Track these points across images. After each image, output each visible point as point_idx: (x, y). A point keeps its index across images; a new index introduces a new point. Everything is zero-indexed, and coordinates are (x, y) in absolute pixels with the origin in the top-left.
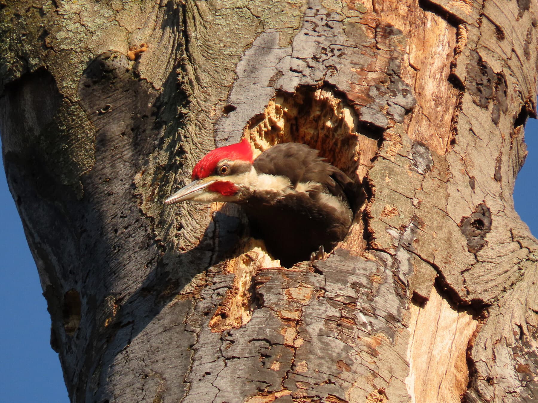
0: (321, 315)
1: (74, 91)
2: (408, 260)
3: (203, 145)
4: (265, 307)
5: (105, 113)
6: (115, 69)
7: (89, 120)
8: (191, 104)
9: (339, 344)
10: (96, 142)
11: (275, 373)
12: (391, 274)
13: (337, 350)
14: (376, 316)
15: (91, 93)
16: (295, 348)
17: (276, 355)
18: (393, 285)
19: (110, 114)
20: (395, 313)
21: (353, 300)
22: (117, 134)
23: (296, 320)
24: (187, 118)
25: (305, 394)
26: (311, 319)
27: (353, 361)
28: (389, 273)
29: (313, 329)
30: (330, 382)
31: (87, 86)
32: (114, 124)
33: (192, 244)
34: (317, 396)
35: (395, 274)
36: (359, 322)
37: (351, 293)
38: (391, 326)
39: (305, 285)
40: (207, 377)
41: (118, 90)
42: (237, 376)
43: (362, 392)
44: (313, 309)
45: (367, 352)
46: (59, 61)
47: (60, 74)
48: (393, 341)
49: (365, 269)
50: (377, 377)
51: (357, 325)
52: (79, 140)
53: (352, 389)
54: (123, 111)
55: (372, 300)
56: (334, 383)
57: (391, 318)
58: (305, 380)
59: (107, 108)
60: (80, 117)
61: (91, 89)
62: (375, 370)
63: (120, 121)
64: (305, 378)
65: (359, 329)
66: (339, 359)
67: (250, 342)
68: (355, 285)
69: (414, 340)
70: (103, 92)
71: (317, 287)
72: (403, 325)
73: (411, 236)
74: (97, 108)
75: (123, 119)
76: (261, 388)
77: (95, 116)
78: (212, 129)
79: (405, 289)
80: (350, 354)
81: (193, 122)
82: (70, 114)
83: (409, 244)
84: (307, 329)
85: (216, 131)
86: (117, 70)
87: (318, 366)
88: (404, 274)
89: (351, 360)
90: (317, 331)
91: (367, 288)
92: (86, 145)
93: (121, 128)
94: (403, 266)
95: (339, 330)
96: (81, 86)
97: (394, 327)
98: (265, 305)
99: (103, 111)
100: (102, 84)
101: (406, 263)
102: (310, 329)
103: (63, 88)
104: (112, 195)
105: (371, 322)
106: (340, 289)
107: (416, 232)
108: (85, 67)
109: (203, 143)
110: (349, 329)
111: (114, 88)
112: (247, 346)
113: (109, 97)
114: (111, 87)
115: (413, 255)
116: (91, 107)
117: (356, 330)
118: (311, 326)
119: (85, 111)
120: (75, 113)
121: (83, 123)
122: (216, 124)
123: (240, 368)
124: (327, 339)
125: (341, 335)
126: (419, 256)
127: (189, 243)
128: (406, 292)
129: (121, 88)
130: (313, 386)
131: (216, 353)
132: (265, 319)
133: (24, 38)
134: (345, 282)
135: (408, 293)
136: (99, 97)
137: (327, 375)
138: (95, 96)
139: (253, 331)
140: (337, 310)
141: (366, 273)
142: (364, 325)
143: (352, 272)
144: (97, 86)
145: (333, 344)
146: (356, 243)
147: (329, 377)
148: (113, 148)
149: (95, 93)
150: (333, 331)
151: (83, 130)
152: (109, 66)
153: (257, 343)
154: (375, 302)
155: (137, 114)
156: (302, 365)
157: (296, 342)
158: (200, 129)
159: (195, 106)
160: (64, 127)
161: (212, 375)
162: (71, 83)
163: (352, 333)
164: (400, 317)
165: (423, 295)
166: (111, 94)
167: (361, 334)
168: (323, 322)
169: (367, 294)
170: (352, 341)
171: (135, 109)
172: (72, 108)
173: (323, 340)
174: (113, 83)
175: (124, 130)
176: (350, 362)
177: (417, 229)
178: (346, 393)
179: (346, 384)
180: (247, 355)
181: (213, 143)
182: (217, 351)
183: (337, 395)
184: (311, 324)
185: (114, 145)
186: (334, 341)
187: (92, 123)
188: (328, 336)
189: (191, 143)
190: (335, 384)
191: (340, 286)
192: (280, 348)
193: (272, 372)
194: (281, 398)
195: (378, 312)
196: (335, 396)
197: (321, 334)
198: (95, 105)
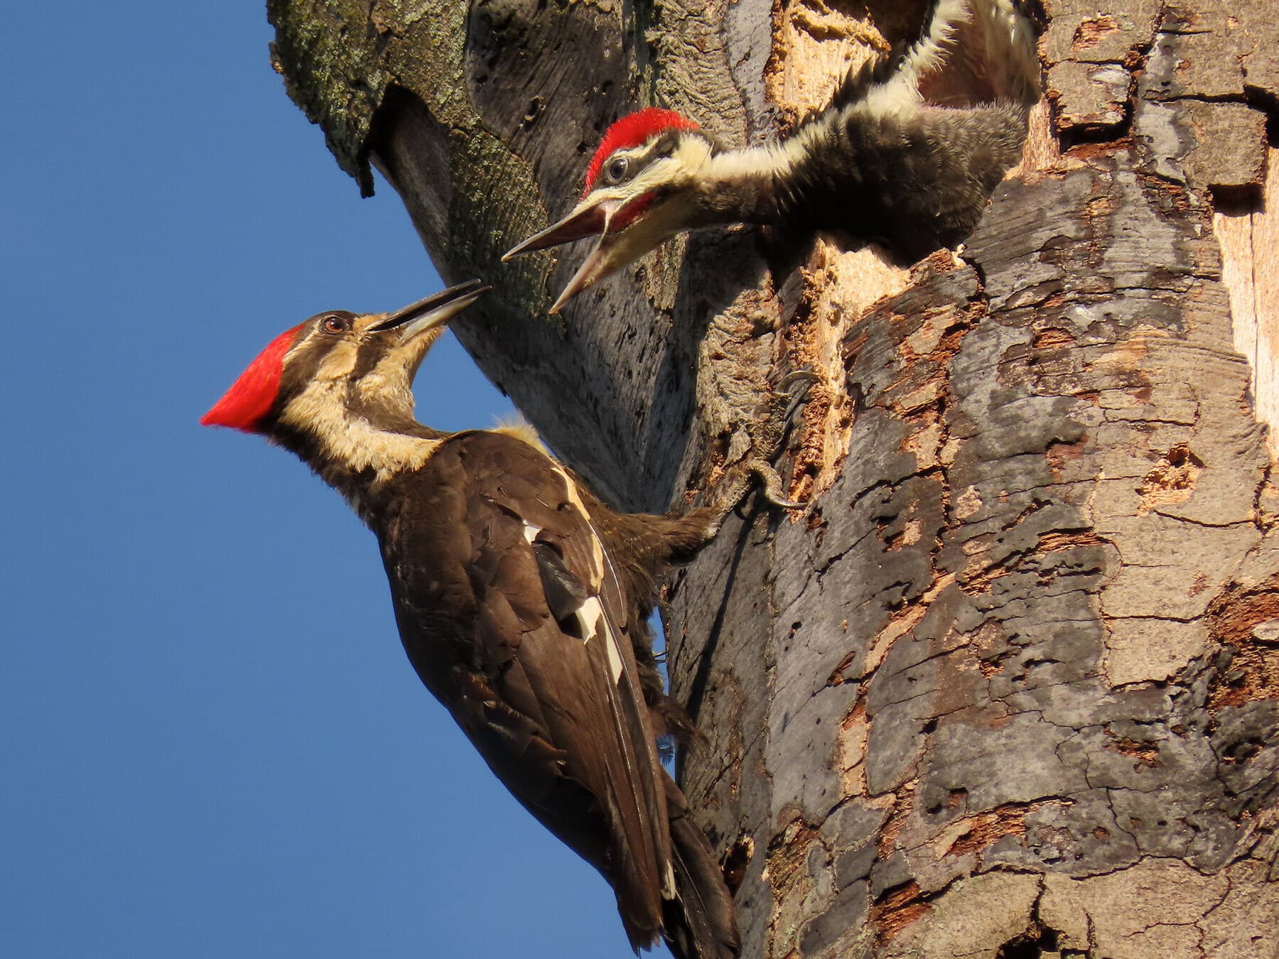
0: (988, 360)
1: (464, 105)
2: (1174, 122)
3: (711, 94)
4: (870, 408)
5: (535, 120)
6: (512, 14)
7: (513, 151)
8: (664, 12)
9: (1043, 404)
10: (543, 193)
11: (913, 550)
12: (1132, 178)
13: (1039, 422)
14: (1117, 293)
15: (496, 90)
16: (944, 470)
17: (907, 507)
18: (1144, 200)
19: (545, 117)
20: (1168, 260)
21: (1053, 287)
22: (570, 154)
23: (934, 403)
24: (664, 49)
25: (985, 563)
26: (969, 379)
27: (1083, 426)
28: (1126, 178)
29: (977, 401)
30: (1040, 504)
31: (481, 79)
32: (557, 134)
33: (732, 334)
34: (1013, 554)
35: (1142, 174)
36: (1079, 328)
37: (1046, 272)
38: (1167, 294)
39: (933, 310)
40: (799, 633)
41: (541, 54)
42: (843, 601)
43: (1123, 486)
44: (969, 355)
45: (1117, 387)
46: (414, 53)
47: (425, 81)
48: (1181, 328)
49: (1064, 201)
50: (1154, 429)
51: (1075, 338)
52: (515, 205)
53: (1094, 494)
54: (565, 97)
55: (1099, 263)
56: (1048, 502)
57: (1161, 276)
58: (983, 528)
59: (533, 108)
60: (495, 155)
61: (490, 82)
62: (1147, 417)
63: (566, 122)
64: (981, 526)
65: (1082, 347)
66: (1049, 438)
67: (853, 505)
68: (1049, 252)
69: (1258, 293)
70: (516, 75)
71: (962, 301)
72: (1198, 277)
73: (1164, 63)
74: (517, 119)
75: (572, 114)
76: (894, 602)
77: (521, 136)
78: (719, 46)
79: (1184, 193)
80: (1072, 415)
81: (676, 52)
82: (475, 160)
83: (1164, 84)
84: (964, 409)
85: (725, 48)
86: (519, 14)
87: (1004, 481)
88: (1171, 161)
89: (1077, 425)
90: (986, 400)
91: (1078, 240)
92: (528, 209)
93: (574, 136)
94: (1162, 142)
95: (1036, 373)
96: (472, 86)
97: (1174, 296)
98: (867, 405)
99: (529, 118)
100: (506, 59)
101: (1170, 132)
102: (969, 406)
103: (442, 109)
104: (604, 296)
105: (1108, 315)
106: (1020, 277)
107: (1179, 45)
108: (462, 40)
109: (710, 87)
110: (1057, 360)
111: (531, 55)
112: (851, 518)
113: (531, 79)
114: (525, 56)
115: (1185, 103)
116: (506, 123)
117: (1075, 352)
118: (971, 398)
119: (498, 138)
120: (484, 152)
121: (506, 165)
122: (722, 31)
123: (846, 580)
124: (1009, 409)
125: (1044, 381)
126: (1201, 97)
127: (727, 337)
128: (1187, 199)
129: (545, 46)
130: (1000, 534)
131: (804, 568)
132: (872, 436)
133: (345, 37)
134: (1024, 255)
135: (1193, 198)
136: (513, 90)
137: (1029, 493)
138: (504, 92)
139: (856, 476)
140: (1023, 329)
141: (1068, 209)
142: (1094, 328)
143: (1039, 221)
144: (498, 69)
145: (1027, 412)
146: (1042, 149)
147: (1034, 493)
148: (575, 190)
149: (501, 87)
150: (1022, 381)
151: (512, 182)
152: (498, 14)
153: (866, 501)
154: (1109, 262)
155: (592, 89)
156: (968, 499)
157: (944, 454)
158: (696, 59)
159: (673, 12)
160: (478, 195)
161: (804, 624)
162: (451, 91)
163: (1068, 364)
164: (1185, 264)
165: (1239, 182)
166: (531, 73)
167: (1089, 355)
168: (996, 372)
169: (1085, 254)
170: (1071, 382)
171: (585, 78)
172: (474, 144)
173: (1004, 415)
174: (524, 46)
175: (581, 137)
176: (1077, 432)
177: (1178, 38)
178: (1082, 509)
179: (1078, 488)
180: (853, 541)
181: (728, 78)
182: (806, 562)
183: (1060, 526)
184: (970, 392)
185: (575, 181)
186: (1028, 404)
187: (519, 156)
188: (1011, 399)
189: (686, 100)
190: (1052, 504)
191: (1016, 268)
192: (911, 487)
193: (907, 550)
194: (939, 599)
195: (1120, 282)
196: (1056, 531)
197: (997, 402)
198: (511, 113)
